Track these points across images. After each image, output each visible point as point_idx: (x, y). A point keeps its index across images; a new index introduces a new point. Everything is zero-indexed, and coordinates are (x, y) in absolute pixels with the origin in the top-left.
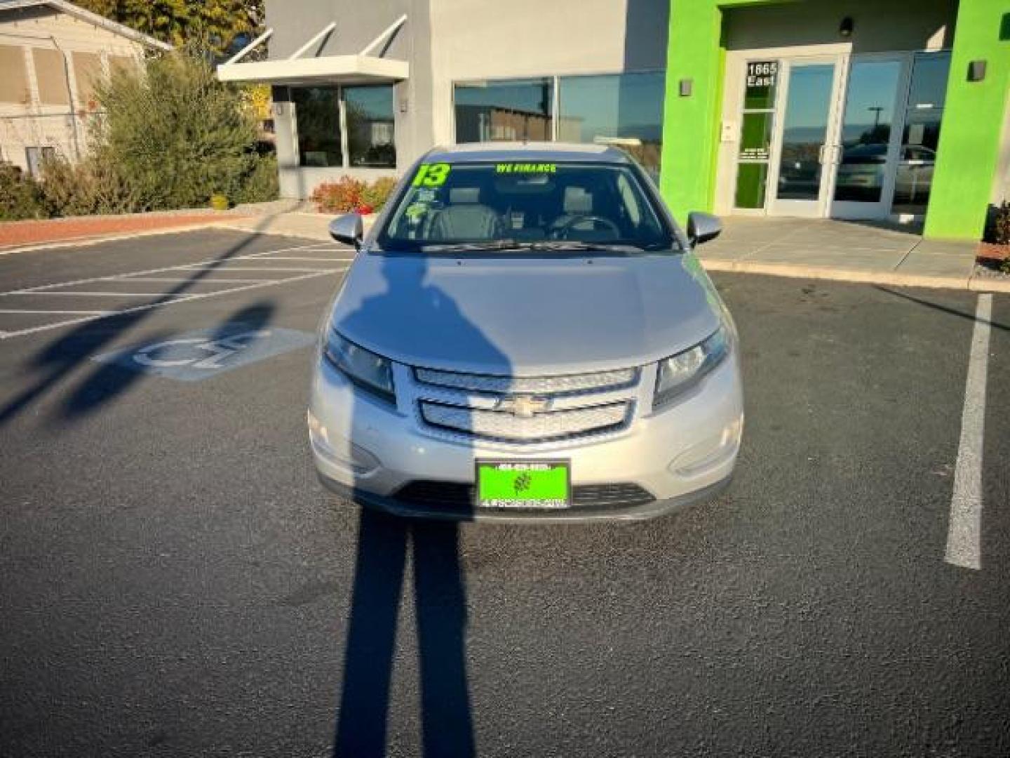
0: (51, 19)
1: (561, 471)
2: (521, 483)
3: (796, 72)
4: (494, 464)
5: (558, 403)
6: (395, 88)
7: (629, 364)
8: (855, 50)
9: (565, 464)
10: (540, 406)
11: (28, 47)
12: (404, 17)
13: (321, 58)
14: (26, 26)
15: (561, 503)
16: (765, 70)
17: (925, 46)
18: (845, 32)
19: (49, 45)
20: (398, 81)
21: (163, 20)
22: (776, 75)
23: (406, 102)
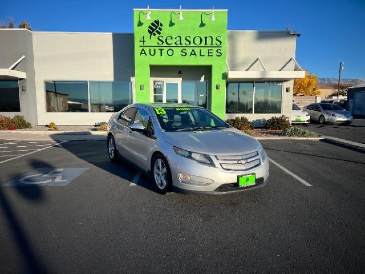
1: (254, 175)
2: (247, 180)
3: (168, 85)
4: (242, 176)
5: (249, 160)
6: (19, 82)
7: (255, 150)
8: (183, 80)
9: (254, 174)
10: (246, 161)
12: (24, 57)
15: (254, 184)
16: (159, 83)
17: (200, 80)
18: (180, 75)
20: (21, 79)
22: (162, 85)
23: (25, 87)
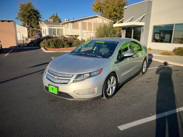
0: (96, 18)
4: (50, 85)
6: (142, 27)
11: (93, 22)
12: (145, 14)
13: (131, 22)
14: (93, 19)
19: (96, 22)
20: (143, 26)
21: (116, 17)
23: (143, 30)
